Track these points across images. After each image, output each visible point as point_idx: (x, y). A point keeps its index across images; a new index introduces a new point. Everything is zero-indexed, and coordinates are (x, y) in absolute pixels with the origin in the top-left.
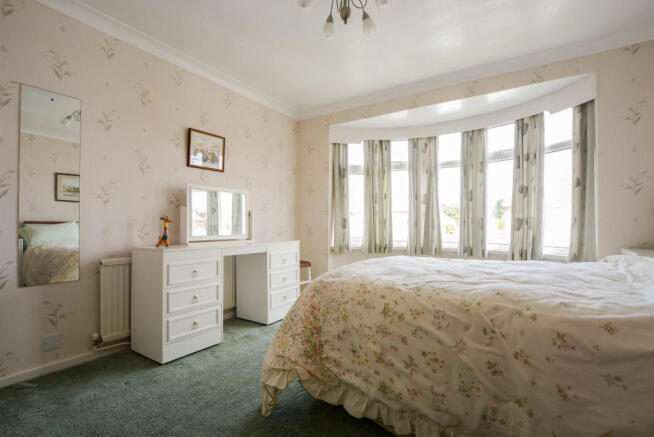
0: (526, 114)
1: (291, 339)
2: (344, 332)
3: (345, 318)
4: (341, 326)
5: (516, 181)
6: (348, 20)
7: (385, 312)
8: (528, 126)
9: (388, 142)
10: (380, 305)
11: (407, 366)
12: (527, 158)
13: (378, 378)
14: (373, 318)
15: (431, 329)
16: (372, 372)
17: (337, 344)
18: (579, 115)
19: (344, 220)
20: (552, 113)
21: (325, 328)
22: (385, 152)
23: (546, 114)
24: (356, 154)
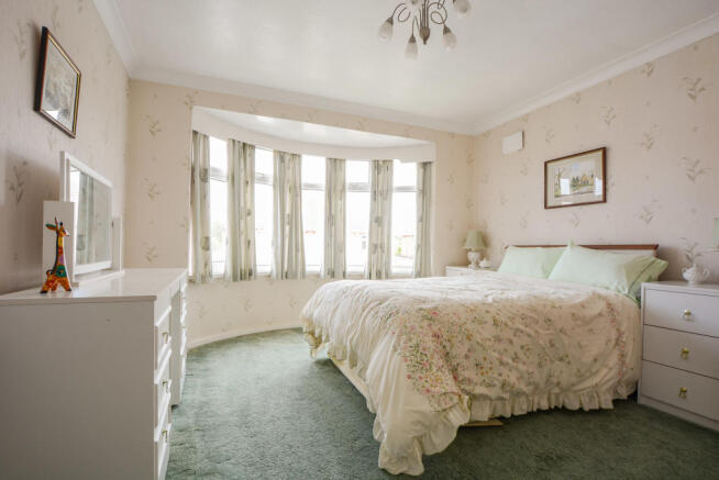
0: (381, 158)
1: (440, 373)
2: (469, 351)
3: (469, 338)
4: (467, 345)
5: (372, 212)
6: (428, 42)
7: (495, 323)
8: (381, 167)
9: (253, 147)
10: (488, 318)
11: (514, 360)
12: (381, 192)
13: (501, 378)
14: (488, 332)
15: (522, 327)
16: (496, 375)
17: (465, 363)
18: (422, 171)
19: (207, 239)
20: (402, 161)
21: (454, 352)
22: (248, 159)
23: (396, 163)
24: (218, 154)
